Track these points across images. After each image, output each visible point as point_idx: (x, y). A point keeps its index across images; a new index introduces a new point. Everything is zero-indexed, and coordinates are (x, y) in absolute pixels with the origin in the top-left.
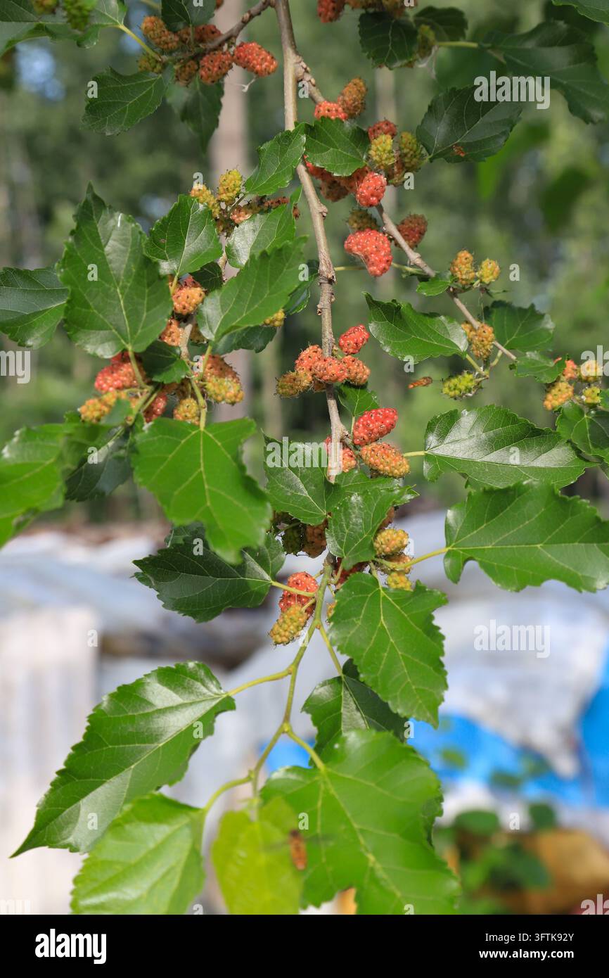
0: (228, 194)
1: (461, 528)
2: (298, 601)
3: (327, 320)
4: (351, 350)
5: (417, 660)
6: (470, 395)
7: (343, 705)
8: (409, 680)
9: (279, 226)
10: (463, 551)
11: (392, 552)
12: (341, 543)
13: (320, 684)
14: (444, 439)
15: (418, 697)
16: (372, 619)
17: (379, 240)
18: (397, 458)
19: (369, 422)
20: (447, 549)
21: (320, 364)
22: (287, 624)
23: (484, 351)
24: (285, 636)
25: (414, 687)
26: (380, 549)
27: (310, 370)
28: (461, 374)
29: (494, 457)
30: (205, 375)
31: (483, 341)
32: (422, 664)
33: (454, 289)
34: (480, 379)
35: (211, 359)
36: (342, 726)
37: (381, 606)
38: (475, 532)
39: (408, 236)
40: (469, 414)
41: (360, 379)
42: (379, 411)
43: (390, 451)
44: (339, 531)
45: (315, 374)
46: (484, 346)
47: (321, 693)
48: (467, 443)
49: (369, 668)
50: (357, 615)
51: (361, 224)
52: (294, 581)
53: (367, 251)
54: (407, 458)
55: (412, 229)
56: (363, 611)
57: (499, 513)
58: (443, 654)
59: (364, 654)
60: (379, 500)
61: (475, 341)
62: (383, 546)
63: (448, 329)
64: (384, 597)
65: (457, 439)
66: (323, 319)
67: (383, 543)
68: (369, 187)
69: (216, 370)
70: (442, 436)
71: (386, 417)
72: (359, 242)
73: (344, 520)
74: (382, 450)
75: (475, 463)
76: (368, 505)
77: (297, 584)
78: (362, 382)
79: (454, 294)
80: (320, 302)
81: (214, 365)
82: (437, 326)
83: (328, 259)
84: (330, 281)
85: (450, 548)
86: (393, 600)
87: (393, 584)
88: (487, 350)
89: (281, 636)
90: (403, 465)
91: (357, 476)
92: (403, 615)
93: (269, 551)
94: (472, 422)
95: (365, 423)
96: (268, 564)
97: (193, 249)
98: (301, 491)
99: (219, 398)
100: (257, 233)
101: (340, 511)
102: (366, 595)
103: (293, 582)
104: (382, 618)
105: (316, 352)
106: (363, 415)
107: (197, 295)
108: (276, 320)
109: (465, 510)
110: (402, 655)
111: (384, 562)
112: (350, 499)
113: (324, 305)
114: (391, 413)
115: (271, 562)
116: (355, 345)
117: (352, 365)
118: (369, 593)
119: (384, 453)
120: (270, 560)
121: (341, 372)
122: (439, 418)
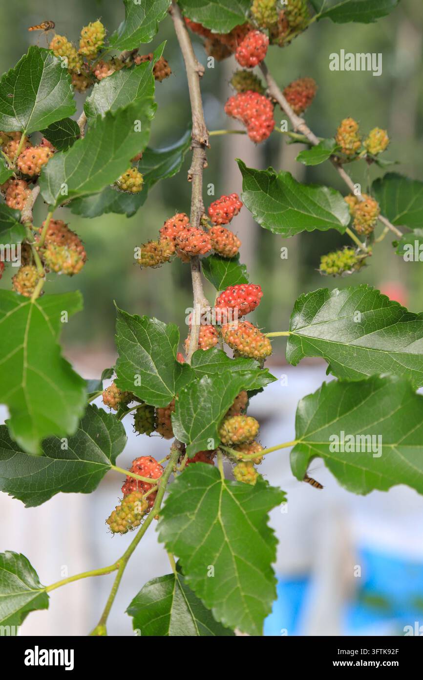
0: (89, 48)
1: (312, 420)
2: (139, 487)
3: (197, 187)
4: (220, 220)
5: (249, 564)
6: (349, 272)
7: (173, 605)
8: (239, 585)
9: (141, 84)
10: (312, 445)
11: (239, 441)
12: (187, 428)
13: (150, 582)
14: (311, 320)
15: (245, 605)
16: (208, 514)
17: (261, 104)
18: (258, 338)
19: (231, 298)
20: (296, 443)
21: (183, 234)
22: (125, 512)
23: (366, 226)
24: (122, 525)
25: (243, 594)
26: (227, 437)
27: (175, 239)
28: (342, 250)
29: (364, 341)
30: (46, 242)
31: (364, 215)
32: (254, 568)
33: (339, 159)
34: (362, 256)
35: (53, 225)
36: (170, 629)
37: (220, 501)
38: (327, 426)
39: (294, 100)
40: (340, 294)
41: (230, 251)
42: (242, 287)
43: (251, 331)
44: (186, 414)
45: (178, 245)
46: (366, 221)
47: (150, 591)
48: (336, 325)
49: (196, 570)
50: (191, 509)
51: (245, 86)
52: (137, 465)
53: (247, 115)
54: (270, 338)
55: (299, 93)
56: (199, 505)
57: (353, 407)
58: (274, 559)
59: (193, 554)
60: (229, 384)
61: (356, 215)
62: (231, 434)
63: (330, 201)
64: (225, 491)
65: (325, 320)
66: (193, 186)
67: (230, 430)
68: (248, 46)
69: (57, 237)
70: (310, 316)
71: (249, 294)
72: (240, 105)
73: (192, 404)
74: (244, 329)
75: (343, 346)
76: (218, 388)
77: (140, 469)
78: (231, 255)
79: (339, 164)
80: (191, 168)
81: (56, 232)
82: (318, 198)
83: (202, 122)
84: (203, 146)
85: (299, 441)
86: (234, 495)
87: (239, 475)
88: (369, 226)
89: (118, 524)
90: (265, 346)
91: (215, 355)
92: (241, 511)
93: (110, 433)
94: (343, 303)
95: (226, 299)
96: (108, 446)
97: (44, 106)
98: (152, 370)
99: (56, 268)
100: (119, 91)
101: (188, 394)
102: (204, 488)
103: (136, 467)
104: (219, 513)
105: (182, 221)
106: (226, 290)
107: (43, 155)
108: (134, 185)
109: (318, 401)
110: (235, 557)
111: (232, 451)
112: (199, 382)
113: (195, 171)
114: (254, 290)
115: (111, 444)
116: (225, 215)
117: (220, 236)
118: (208, 486)
119: (245, 332)
120: (110, 442)
121: (204, 243)
122: (307, 297)
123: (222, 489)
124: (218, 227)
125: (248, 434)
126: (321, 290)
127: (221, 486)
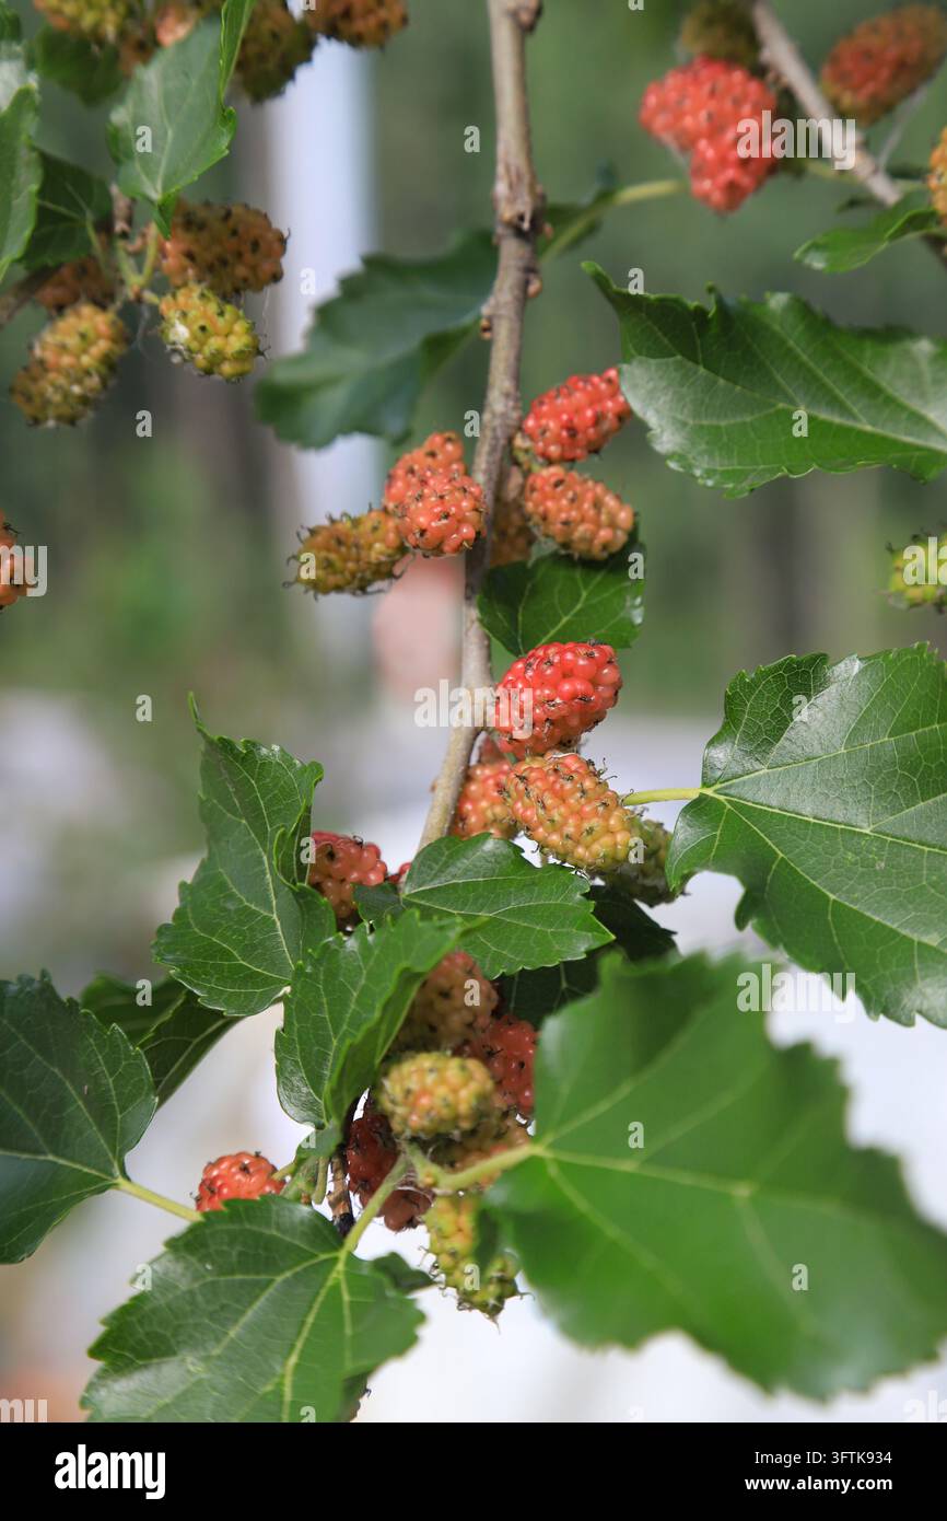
3: (503, 354)
12: (316, 1080)
14: (768, 751)
37: (311, 1319)
40: (862, 672)
43: (569, 785)
44: (313, 1039)
48: (840, 769)
55: (871, 55)
56: (233, 1332)
66: (494, 349)
70: (763, 741)
73: (326, 1007)
75: (852, 837)
78: (599, 552)
80: (491, 298)
82: (891, 369)
84: (517, 230)
85: (538, 1149)
91: (485, 856)
93: (116, 1083)
96: (112, 1122)
98: (262, 900)
101: (314, 977)
102: (263, 1277)
113: (497, 306)
114: (581, 662)
115: (119, 1117)
116: (564, 434)
117: (553, 498)
118: (281, 1271)
119: (551, 789)
120: (117, 1109)
121: (444, 521)
122: (752, 680)
123: (330, 1283)
124: (553, 469)
125: (445, 1112)
126: (792, 659)
127: (329, 1272)
